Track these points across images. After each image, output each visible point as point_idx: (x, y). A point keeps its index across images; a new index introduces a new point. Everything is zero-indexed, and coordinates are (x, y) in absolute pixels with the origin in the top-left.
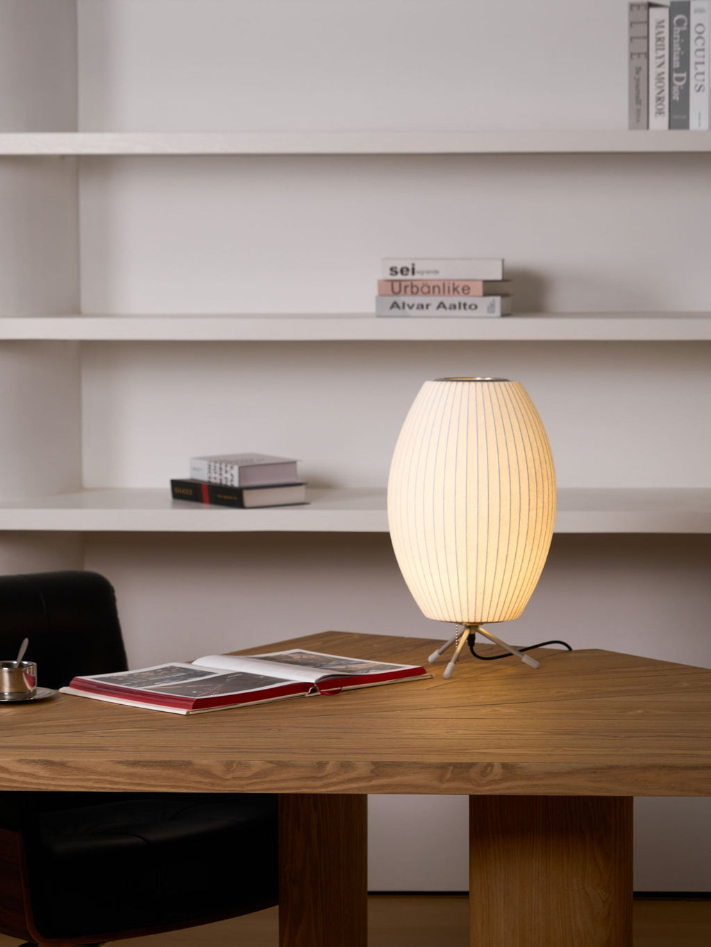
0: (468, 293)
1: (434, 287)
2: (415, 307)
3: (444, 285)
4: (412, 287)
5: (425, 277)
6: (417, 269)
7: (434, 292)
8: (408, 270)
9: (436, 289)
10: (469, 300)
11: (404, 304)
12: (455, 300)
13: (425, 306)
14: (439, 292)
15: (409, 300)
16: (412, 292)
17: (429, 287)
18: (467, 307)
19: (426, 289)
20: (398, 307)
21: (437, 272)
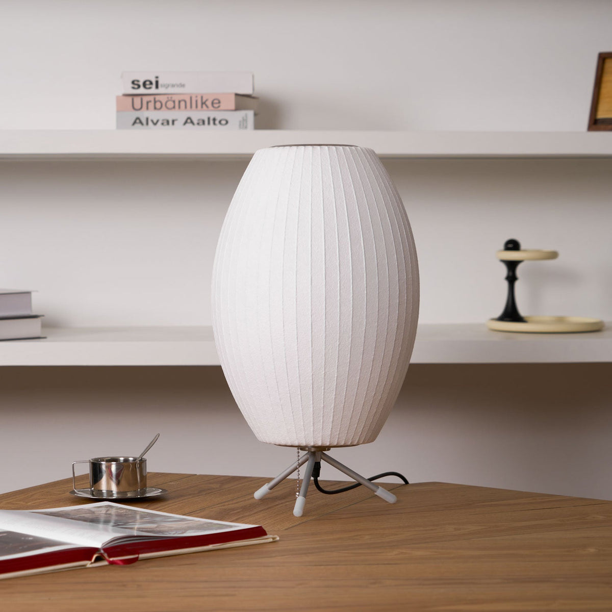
0: (219, 107)
1: (180, 102)
2: (159, 123)
3: (191, 98)
4: (155, 102)
5: (170, 90)
6: (160, 83)
7: (179, 107)
8: (151, 83)
9: (183, 104)
10: (219, 115)
11: (147, 119)
12: (204, 115)
13: (171, 123)
14: (186, 107)
15: (153, 115)
16: (155, 108)
17: (174, 102)
18: (217, 122)
19: (170, 104)
20: (141, 123)
21: (183, 86)
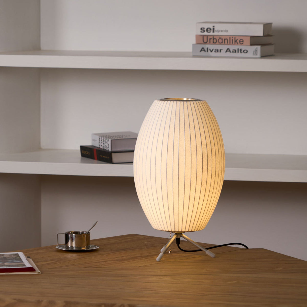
0: (243, 43)
1: (225, 40)
2: (214, 51)
3: (230, 38)
4: (213, 39)
5: (220, 33)
6: (215, 29)
7: (225, 42)
8: (211, 29)
9: (226, 41)
10: (243, 48)
11: (208, 49)
12: (236, 47)
13: (219, 51)
14: (227, 43)
15: (211, 47)
16: (213, 42)
17: (222, 39)
18: (242, 51)
19: (220, 41)
20: (204, 50)
21: (227, 31)
